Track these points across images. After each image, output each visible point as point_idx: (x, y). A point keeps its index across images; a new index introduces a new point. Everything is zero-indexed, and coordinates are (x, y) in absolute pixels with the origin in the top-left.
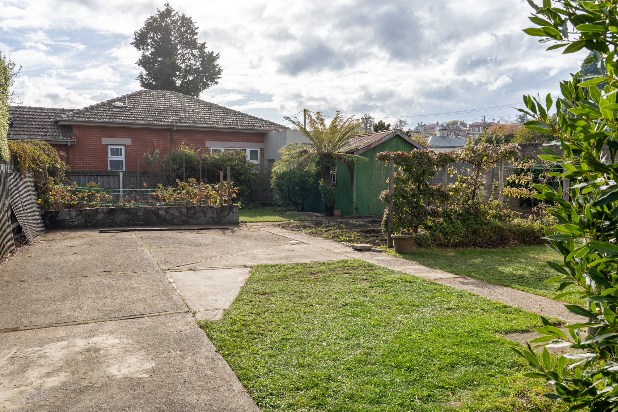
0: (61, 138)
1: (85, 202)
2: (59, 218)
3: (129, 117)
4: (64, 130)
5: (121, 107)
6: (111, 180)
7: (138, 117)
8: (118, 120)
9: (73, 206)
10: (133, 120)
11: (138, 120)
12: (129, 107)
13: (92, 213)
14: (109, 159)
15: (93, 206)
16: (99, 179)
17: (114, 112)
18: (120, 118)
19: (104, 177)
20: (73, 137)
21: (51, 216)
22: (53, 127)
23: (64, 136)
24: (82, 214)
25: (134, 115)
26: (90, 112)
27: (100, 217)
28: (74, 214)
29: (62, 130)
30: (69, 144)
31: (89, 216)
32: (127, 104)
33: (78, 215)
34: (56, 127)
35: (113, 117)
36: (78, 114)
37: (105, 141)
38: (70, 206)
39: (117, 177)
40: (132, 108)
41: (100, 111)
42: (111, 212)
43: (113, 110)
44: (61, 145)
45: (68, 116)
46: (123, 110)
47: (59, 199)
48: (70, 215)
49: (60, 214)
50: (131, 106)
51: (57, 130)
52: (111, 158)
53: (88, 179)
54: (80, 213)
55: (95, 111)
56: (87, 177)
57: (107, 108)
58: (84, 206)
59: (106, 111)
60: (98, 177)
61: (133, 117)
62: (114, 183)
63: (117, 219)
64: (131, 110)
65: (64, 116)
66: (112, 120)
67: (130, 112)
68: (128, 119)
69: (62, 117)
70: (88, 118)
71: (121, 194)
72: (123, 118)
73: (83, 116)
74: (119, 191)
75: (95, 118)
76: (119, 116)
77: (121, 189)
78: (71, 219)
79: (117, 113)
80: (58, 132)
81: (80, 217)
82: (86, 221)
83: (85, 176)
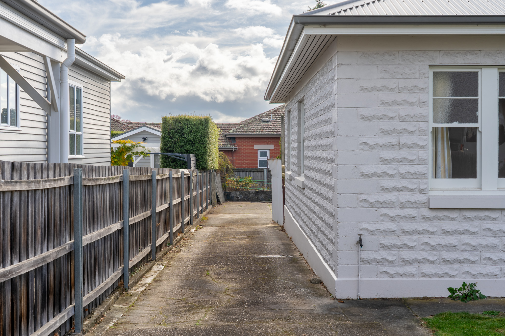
0: (229, 146)
1: (244, 188)
2: (231, 196)
3: (272, 129)
4: (230, 140)
5: (267, 122)
6: (259, 174)
7: (279, 129)
8: (265, 133)
9: (239, 190)
10: (275, 131)
11: (278, 131)
12: (273, 121)
13: (247, 193)
14: (258, 159)
15: (248, 189)
16: (252, 174)
17: (263, 126)
18: (266, 130)
19: (255, 172)
20: (236, 145)
21: (227, 194)
22: (223, 138)
23: (230, 145)
24: (242, 194)
25: (276, 127)
26: (247, 127)
27: (251, 195)
28: (238, 193)
29: (229, 140)
30: (234, 150)
31: (246, 195)
32: (272, 118)
33: (240, 194)
34: (225, 138)
35: (261, 130)
36: (240, 129)
37: (256, 147)
38: (237, 190)
39: (263, 173)
40: (275, 121)
41: (254, 126)
42: (257, 193)
43: (262, 124)
44: (228, 151)
45: (233, 132)
46: (270, 123)
47: (230, 186)
48: (236, 194)
49: (231, 194)
50: (274, 120)
51: (226, 140)
52: (260, 158)
53: (245, 174)
54: (241, 193)
55: (250, 126)
56: (244, 173)
57: (258, 123)
58: (243, 189)
59: (257, 125)
60: (251, 172)
61: (276, 129)
62: (261, 177)
63: (260, 197)
64: (274, 123)
65: (231, 131)
66: (260, 133)
67: (273, 125)
68: (272, 131)
69: (229, 133)
70: (246, 132)
71: (265, 183)
72: (268, 130)
73: (242, 130)
74: (264, 182)
75: (250, 131)
76: (266, 129)
77: (265, 181)
78: (237, 196)
79: (264, 126)
80: (227, 142)
81: (241, 195)
82: (244, 197)
83: (243, 172)
